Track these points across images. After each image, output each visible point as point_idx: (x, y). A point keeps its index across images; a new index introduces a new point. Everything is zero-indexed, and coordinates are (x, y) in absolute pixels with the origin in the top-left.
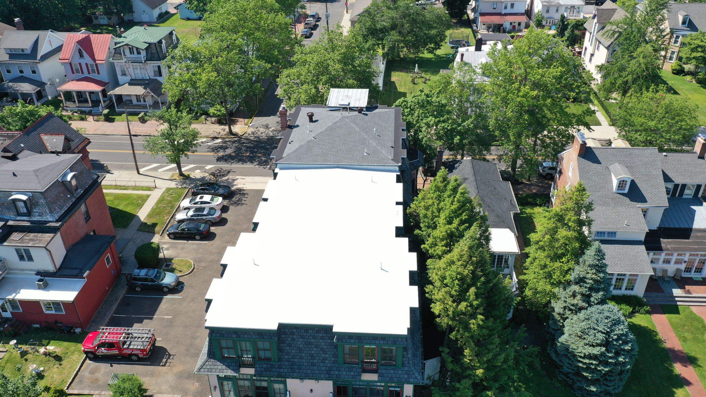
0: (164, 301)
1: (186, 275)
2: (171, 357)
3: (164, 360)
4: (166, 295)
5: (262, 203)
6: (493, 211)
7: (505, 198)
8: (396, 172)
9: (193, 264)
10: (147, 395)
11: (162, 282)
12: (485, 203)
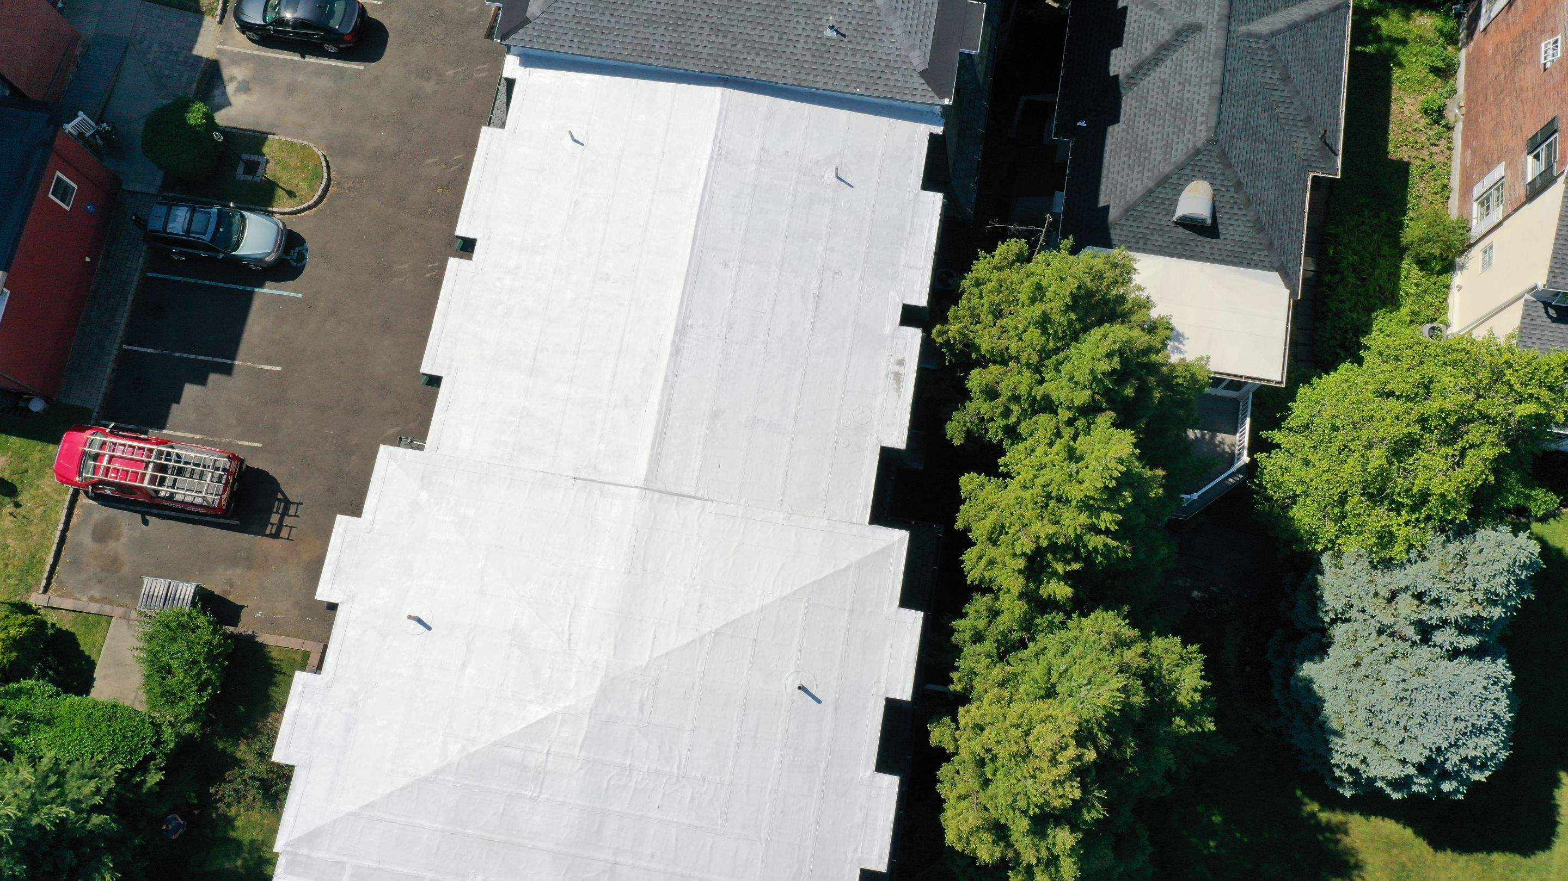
0: (256, 304)
1: (310, 208)
2: (292, 511)
3: (275, 518)
4: (261, 285)
5: (454, 264)
6: (1249, 203)
7: (1309, 120)
8: (930, 122)
9: (324, 164)
10: (241, 634)
11: (238, 252)
12: (1228, 172)
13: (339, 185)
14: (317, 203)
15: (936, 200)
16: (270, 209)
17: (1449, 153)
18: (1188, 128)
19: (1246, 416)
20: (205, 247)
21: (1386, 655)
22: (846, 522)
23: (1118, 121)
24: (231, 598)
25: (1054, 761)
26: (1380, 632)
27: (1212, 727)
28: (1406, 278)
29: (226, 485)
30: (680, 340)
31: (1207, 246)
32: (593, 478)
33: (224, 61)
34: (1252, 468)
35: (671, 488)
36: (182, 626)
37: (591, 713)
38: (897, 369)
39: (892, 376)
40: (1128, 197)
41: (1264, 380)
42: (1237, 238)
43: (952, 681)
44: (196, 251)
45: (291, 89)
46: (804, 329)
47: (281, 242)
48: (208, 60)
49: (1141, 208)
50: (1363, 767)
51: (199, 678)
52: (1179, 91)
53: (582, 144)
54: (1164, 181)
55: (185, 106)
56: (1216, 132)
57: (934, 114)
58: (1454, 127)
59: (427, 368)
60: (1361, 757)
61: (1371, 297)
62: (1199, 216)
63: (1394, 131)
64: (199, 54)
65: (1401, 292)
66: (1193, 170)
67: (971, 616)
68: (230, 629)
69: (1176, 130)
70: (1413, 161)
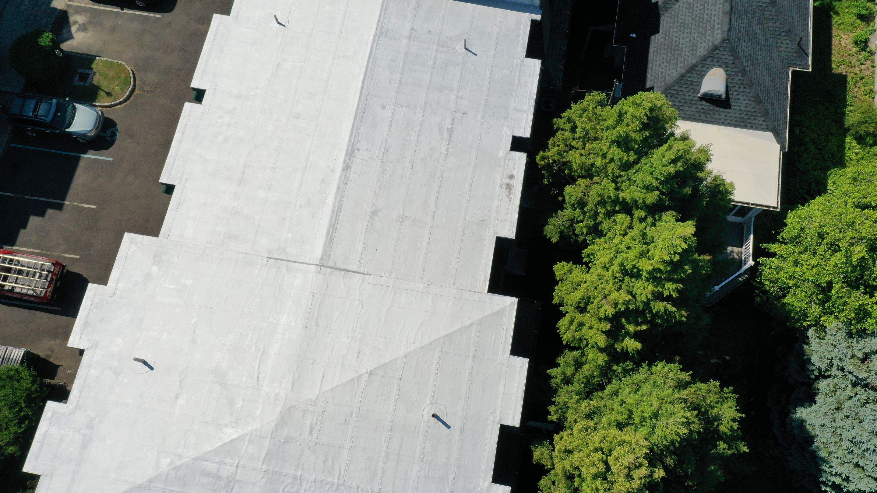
0: (81, 165)
1: (120, 103)
4: (85, 153)
5: (188, 107)
6: (751, 84)
7: (789, 32)
8: (532, 12)
9: (132, 75)
10: (55, 385)
11: (69, 130)
12: (737, 62)
13: (141, 89)
14: (125, 101)
15: (536, 65)
16: (94, 103)
17: (873, 69)
18: (708, 32)
19: (750, 234)
20: (48, 126)
21: (861, 401)
22: (470, 291)
23: (658, 32)
24: (51, 360)
25: (629, 477)
26: (854, 385)
27: (746, 449)
28: (849, 149)
29: (51, 282)
30: (350, 159)
31: (722, 114)
32: (282, 258)
33: (71, 11)
34: (754, 271)
35: (340, 265)
36: (10, 377)
37: (272, 434)
38: (508, 181)
39: (504, 187)
40: (667, 80)
41: (764, 206)
42: (743, 108)
43: (549, 414)
44: (42, 129)
45: (113, 29)
46: (441, 153)
47: (99, 124)
48: (60, 10)
49: (676, 88)
50: (845, 483)
51: (19, 414)
52: (701, 10)
53: (284, 26)
54: (692, 69)
55: (39, 34)
56: (728, 35)
57: (534, 6)
58: (875, 53)
59: (164, 179)
60: (844, 476)
61: (826, 161)
62: (716, 93)
63: (835, 55)
64: (55, 6)
65: (846, 158)
66: (712, 61)
67: (561, 366)
68: (48, 381)
69: (699, 35)
70: (848, 74)
